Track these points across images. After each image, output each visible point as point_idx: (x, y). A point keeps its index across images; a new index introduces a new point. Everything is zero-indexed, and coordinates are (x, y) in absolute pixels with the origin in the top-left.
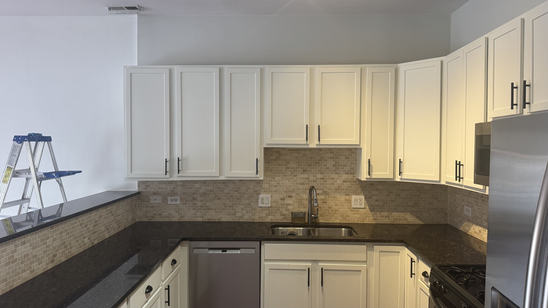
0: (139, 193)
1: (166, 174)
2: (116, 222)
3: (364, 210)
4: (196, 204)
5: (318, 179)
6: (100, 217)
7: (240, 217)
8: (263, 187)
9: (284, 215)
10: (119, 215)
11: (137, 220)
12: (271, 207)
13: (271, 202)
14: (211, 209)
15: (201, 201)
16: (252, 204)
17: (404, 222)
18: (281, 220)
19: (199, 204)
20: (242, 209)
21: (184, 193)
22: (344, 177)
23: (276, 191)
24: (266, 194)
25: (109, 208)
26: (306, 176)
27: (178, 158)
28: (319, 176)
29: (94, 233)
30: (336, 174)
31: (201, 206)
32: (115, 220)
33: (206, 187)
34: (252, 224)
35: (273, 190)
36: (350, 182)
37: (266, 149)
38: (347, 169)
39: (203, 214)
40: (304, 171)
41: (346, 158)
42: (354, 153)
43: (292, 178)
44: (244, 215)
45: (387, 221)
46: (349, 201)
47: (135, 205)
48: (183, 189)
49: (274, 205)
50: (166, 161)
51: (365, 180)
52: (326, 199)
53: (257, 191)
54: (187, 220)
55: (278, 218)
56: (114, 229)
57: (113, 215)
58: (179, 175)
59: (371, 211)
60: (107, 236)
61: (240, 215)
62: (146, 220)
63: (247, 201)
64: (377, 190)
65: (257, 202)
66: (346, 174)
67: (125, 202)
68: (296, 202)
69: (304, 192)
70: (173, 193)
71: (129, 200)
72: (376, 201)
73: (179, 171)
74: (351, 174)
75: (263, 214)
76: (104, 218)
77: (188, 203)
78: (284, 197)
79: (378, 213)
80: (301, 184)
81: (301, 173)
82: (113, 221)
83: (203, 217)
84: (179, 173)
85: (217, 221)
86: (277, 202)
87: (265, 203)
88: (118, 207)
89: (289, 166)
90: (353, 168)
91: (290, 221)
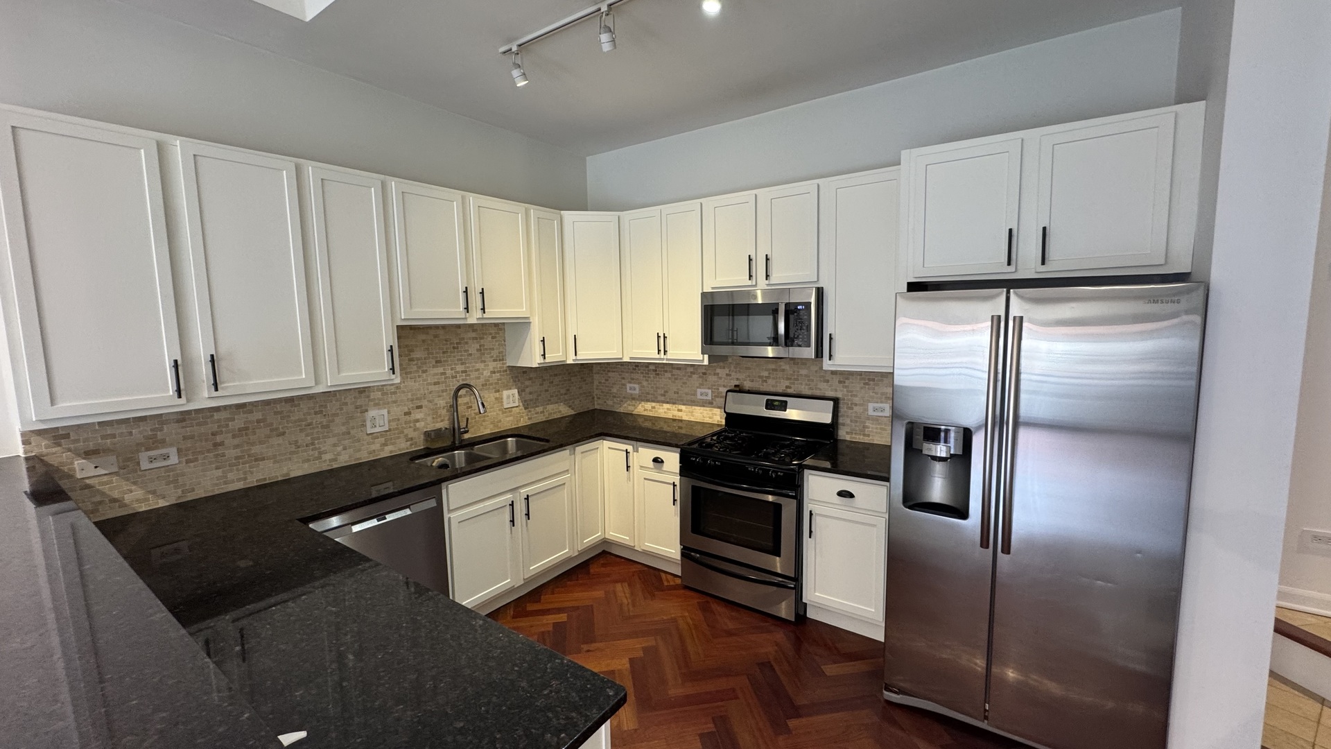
1: (178, 397)
3: (516, 410)
4: (223, 455)
5: (458, 372)
7: (331, 460)
8: (372, 397)
9: (412, 439)
12: (390, 430)
13: (389, 421)
14: (263, 459)
15: (236, 447)
16: (353, 432)
17: (558, 416)
18: (407, 449)
19: (232, 453)
20: (335, 445)
21: (185, 438)
22: (492, 365)
23: (395, 402)
24: (379, 409)
26: (441, 370)
27: (212, 356)
28: (460, 368)
30: (482, 362)
31: (237, 458)
33: (245, 415)
34: (355, 469)
35: (390, 400)
36: (500, 372)
37: (401, 329)
38: (495, 353)
39: (245, 473)
40: (437, 362)
41: (493, 338)
42: (501, 329)
43: (419, 376)
44: (339, 454)
45: (541, 418)
46: (499, 400)
48: (183, 427)
49: (394, 425)
50: (174, 366)
51: (538, 366)
52: (471, 402)
53: (361, 406)
54: (203, 496)
55: (402, 446)
58: (218, 394)
59: (525, 408)
61: (333, 457)
63: (344, 429)
64: (530, 379)
65: (364, 426)
66: (494, 361)
68: (429, 415)
69: (440, 396)
70: (153, 442)
72: (530, 393)
73: (216, 384)
74: (500, 360)
75: (376, 446)
77: (200, 457)
78: (409, 409)
79: (533, 409)
80: (435, 384)
81: (434, 367)
83: (245, 479)
84: (215, 390)
85: (280, 479)
86: (399, 420)
87: (378, 426)
89: (414, 355)
90: (502, 352)
91: (422, 447)
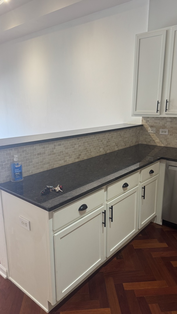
0: (142, 125)
1: (157, 112)
2: (124, 142)
6: (112, 137)
10: (126, 138)
11: (140, 143)
21: (171, 127)
25: (119, 132)
27: (167, 100)
29: (107, 146)
32: (123, 140)
47: (139, 133)
48: (171, 124)
50: (158, 103)
54: (172, 147)
56: (122, 146)
57: (121, 137)
58: (167, 113)
60: (116, 149)
62: (145, 143)
67: (131, 130)
70: (164, 127)
71: (134, 129)
73: (166, 110)
76: (115, 138)
77: (174, 134)
82: (121, 141)
84: (166, 111)
88: (125, 132)
